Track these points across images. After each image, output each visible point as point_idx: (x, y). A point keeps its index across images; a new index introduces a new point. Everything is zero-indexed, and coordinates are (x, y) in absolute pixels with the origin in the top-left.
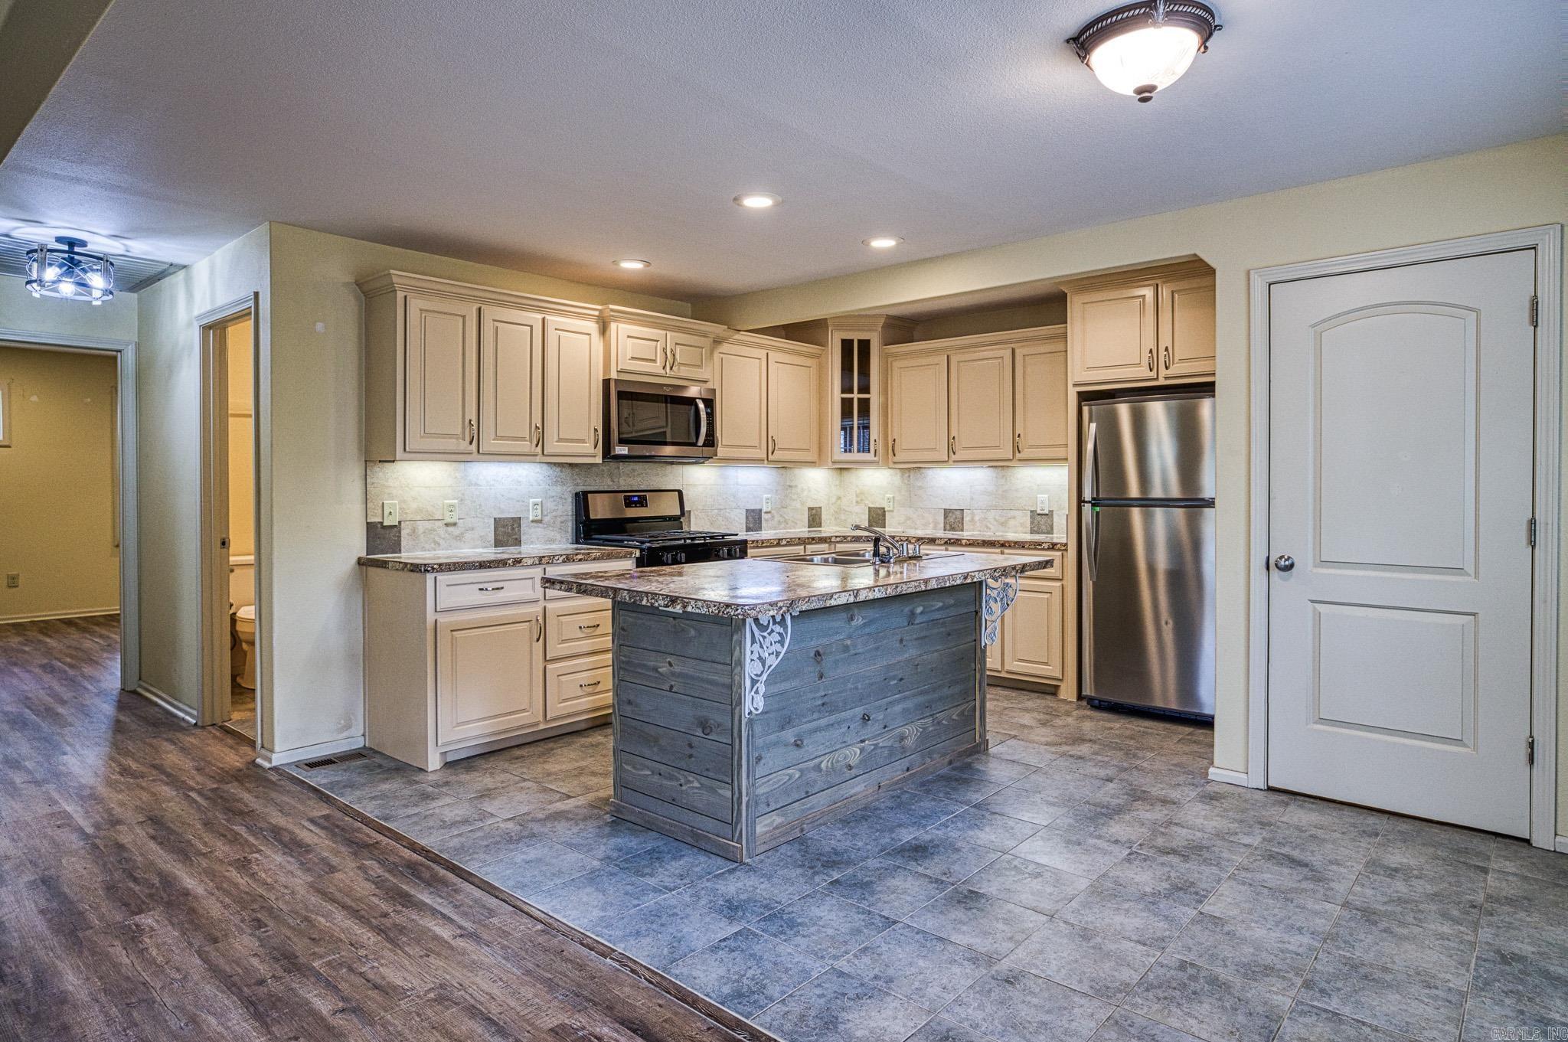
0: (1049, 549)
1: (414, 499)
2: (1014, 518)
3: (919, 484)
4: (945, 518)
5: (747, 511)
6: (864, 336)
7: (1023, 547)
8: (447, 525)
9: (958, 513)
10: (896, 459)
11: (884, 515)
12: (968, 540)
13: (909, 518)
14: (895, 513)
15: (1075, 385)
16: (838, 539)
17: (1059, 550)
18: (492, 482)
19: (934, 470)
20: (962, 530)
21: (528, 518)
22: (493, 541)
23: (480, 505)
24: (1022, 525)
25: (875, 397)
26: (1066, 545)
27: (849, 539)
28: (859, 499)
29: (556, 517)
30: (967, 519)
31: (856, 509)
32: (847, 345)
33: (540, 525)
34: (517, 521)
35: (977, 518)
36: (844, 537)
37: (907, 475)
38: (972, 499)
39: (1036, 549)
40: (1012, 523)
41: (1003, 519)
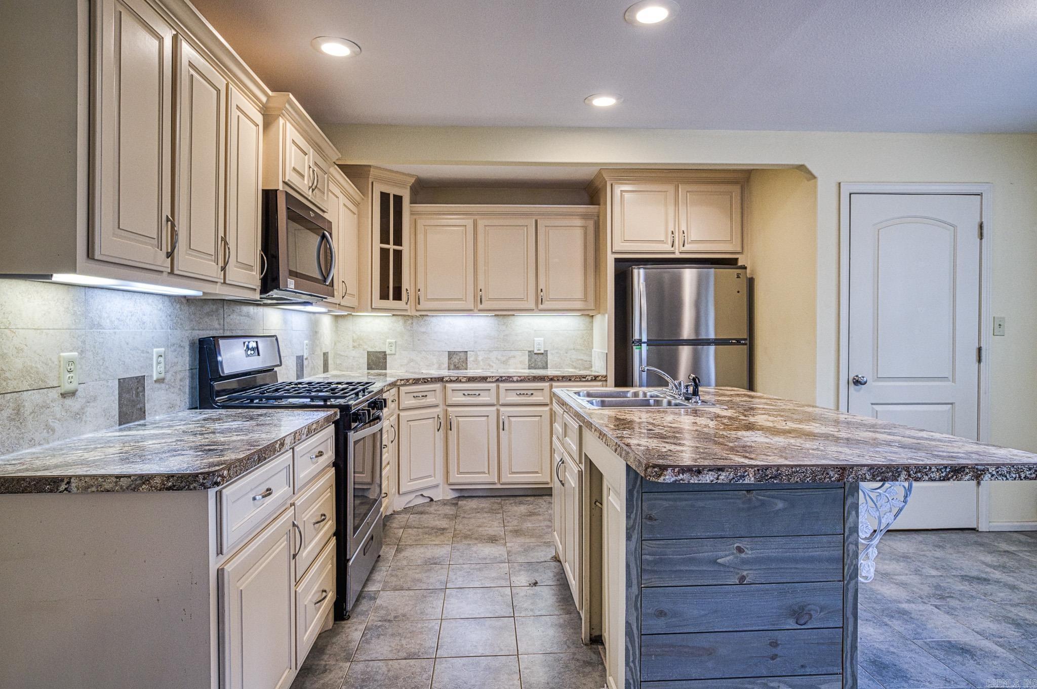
0: (592, 380)
2: (514, 357)
3: (423, 330)
4: (450, 358)
5: (297, 357)
6: (398, 192)
8: (64, 395)
9: (462, 355)
10: (419, 307)
11: (386, 359)
12: (520, 377)
13: (412, 360)
14: (396, 357)
15: (613, 253)
17: (600, 381)
18: (116, 323)
19: (439, 318)
20: (466, 369)
21: (152, 376)
22: (117, 417)
23: (103, 359)
24: (521, 362)
25: (405, 248)
26: (606, 376)
27: (411, 381)
28: (355, 344)
29: (176, 373)
30: (470, 359)
31: (354, 353)
32: (384, 197)
33: (163, 385)
34: (140, 381)
35: (480, 358)
36: (407, 380)
37: (410, 322)
38: (475, 342)
39: (581, 381)
40: (512, 361)
41: (504, 359)
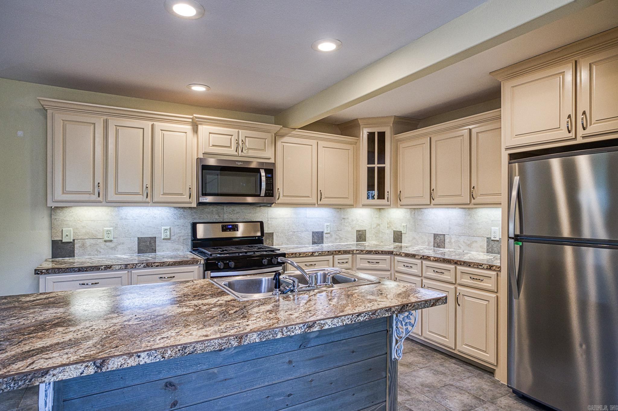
0: (487, 269)
1: (84, 227)
2: (476, 242)
3: (420, 218)
4: (435, 239)
5: (313, 232)
6: (381, 130)
7: (470, 266)
8: (105, 241)
9: (442, 237)
10: (402, 203)
11: (401, 236)
13: (414, 238)
14: (407, 235)
15: (507, 149)
16: (358, 252)
17: (494, 270)
18: (136, 218)
19: (428, 210)
20: (444, 248)
21: (161, 237)
22: (137, 250)
23: (128, 231)
24: (481, 247)
25: (387, 165)
26: (500, 267)
27: (364, 252)
28: (389, 226)
29: (180, 236)
30: (447, 241)
31: (387, 231)
32: (371, 136)
33: (169, 241)
34: (153, 239)
35: (453, 240)
37: (413, 212)
38: (450, 228)
39: (478, 268)
40: (474, 245)
41: (469, 242)
